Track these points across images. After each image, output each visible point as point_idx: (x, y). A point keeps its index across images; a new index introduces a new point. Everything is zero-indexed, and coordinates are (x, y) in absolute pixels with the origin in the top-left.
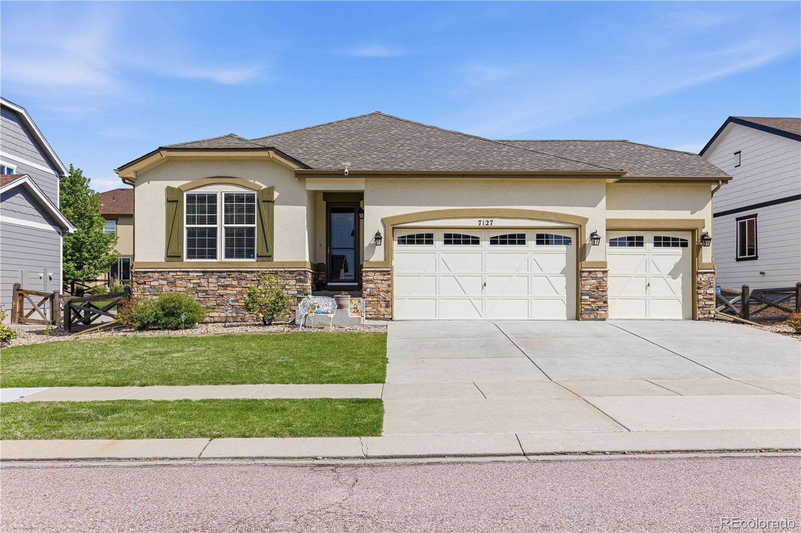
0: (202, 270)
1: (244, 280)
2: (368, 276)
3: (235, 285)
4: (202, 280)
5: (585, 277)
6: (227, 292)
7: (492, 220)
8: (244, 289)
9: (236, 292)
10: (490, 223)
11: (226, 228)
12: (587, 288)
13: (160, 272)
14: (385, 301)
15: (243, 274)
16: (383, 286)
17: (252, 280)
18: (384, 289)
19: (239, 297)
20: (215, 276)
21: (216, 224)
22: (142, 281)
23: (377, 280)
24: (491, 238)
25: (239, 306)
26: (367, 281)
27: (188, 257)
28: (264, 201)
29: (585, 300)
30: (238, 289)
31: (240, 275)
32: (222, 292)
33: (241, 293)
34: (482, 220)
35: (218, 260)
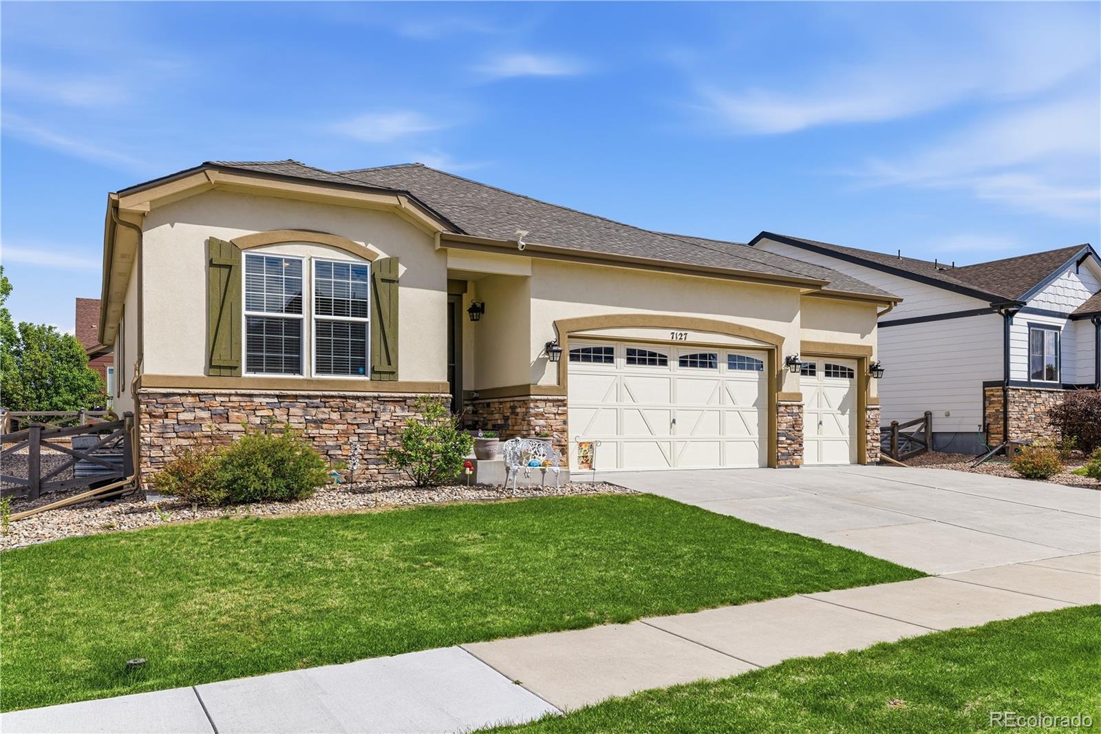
0: (277, 392)
1: (351, 411)
2: (538, 407)
3: (334, 420)
4: (277, 412)
5: (782, 412)
6: (322, 432)
7: (686, 332)
8: (350, 426)
9: (337, 432)
10: (683, 337)
11: (317, 321)
12: (784, 426)
13: (198, 395)
14: (559, 446)
15: (349, 401)
16: (557, 423)
17: (364, 412)
18: (559, 427)
19: (342, 441)
20: (302, 403)
21: (301, 313)
22: (160, 411)
23: (549, 413)
24: (680, 358)
25: (342, 455)
26: (536, 415)
27: (248, 370)
28: (383, 280)
29: (782, 442)
30: (340, 427)
31: (344, 404)
32: (313, 432)
33: (345, 434)
34: (675, 332)
35: (305, 376)
